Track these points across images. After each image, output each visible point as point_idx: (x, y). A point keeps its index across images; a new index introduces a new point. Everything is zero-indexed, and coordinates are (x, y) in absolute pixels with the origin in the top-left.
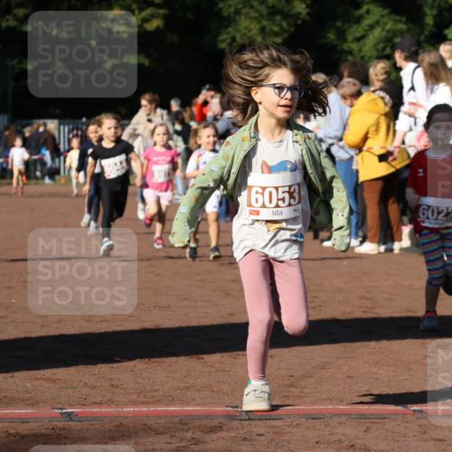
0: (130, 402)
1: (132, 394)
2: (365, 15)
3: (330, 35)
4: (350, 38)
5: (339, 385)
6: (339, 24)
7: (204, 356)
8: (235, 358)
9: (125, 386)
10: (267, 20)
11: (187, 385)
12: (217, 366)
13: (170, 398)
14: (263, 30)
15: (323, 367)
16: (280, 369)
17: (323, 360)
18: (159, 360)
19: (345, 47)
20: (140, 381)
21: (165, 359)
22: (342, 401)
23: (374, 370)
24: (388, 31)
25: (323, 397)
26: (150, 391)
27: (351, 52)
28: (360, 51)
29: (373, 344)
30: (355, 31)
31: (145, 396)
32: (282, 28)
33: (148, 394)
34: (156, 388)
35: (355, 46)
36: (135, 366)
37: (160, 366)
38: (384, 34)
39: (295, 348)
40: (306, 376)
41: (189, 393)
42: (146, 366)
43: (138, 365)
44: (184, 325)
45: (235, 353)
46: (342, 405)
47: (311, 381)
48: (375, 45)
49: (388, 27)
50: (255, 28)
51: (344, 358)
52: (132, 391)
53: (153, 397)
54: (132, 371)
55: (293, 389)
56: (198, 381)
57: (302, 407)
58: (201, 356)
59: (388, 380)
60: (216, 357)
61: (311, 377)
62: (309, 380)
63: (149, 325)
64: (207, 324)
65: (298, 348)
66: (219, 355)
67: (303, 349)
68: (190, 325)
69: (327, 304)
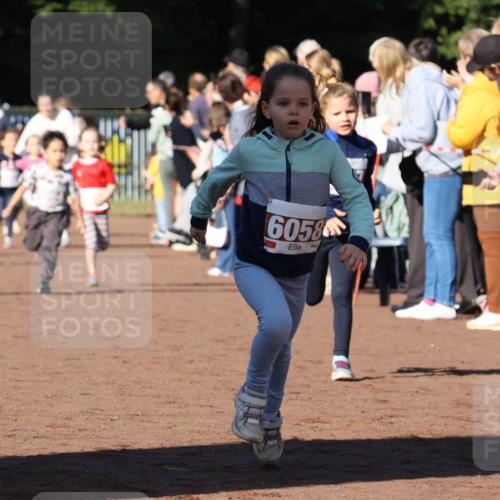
39: (348, 485)
44: (167, 445)
45: (252, 492)
63: (109, 444)
64: (205, 443)
65: (354, 485)
66: (224, 494)
67: (361, 485)
68: (178, 444)
69: (400, 413)
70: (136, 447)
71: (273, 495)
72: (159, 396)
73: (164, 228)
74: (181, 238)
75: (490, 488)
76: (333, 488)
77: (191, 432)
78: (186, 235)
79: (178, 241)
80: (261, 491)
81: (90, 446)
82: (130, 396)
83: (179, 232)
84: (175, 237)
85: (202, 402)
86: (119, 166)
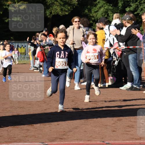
0: (5, 142)
1: (6, 139)
2: (98, 4)
3: (86, 11)
4: (93, 12)
5: (81, 134)
6: (89, 7)
7: (34, 125)
8: (45, 125)
9: (4, 136)
10: (63, 6)
11: (27, 135)
12: (38, 128)
13: (20, 140)
14: (62, 10)
15: (76, 128)
16: (60, 129)
17: (76, 125)
18: (18, 126)
19: (91, 15)
20: (10, 134)
21: (20, 126)
22: (81, 140)
23: (94, 129)
24: (106, 9)
25: (75, 139)
26: (12, 138)
27: (93, 17)
28: (96, 16)
29: (95, 119)
30: (94, 9)
31: (11, 140)
32: (68, 9)
33: (12, 139)
34: (15, 137)
35: (95, 15)
36: (8, 129)
37: (18, 129)
38: (105, 10)
40: (70, 131)
41: (27, 138)
42: (13, 129)
43: (10, 128)
44: (28, 114)
45: (45, 124)
46: (81, 141)
47: (71, 133)
48: (102, 14)
49: (106, 8)
50: (59, 9)
51: (84, 124)
52: (6, 138)
53: (14, 140)
54: (7, 130)
55: (65, 136)
56: (31, 134)
57: (67, 143)
58: (33, 125)
59: (99, 132)
60: (38, 125)
61: (71, 131)
62: (71, 132)
63: (15, 114)
64: (36, 113)
65: (68, 121)
66: (39, 124)
67: (70, 121)
68: (30, 114)
69: (80, 105)
70: (21, 114)
71: (50, 124)
72: (27, 103)
73: (32, 66)
74: (36, 69)
75: (97, 121)
76: (63, 122)
77: (33, 111)
78: (37, 68)
79: (35, 69)
80: (47, 123)
81: (10, 114)
82: (21, 103)
83: (35, 67)
84: (34, 68)
85: (36, 104)
86: (23, 53)
